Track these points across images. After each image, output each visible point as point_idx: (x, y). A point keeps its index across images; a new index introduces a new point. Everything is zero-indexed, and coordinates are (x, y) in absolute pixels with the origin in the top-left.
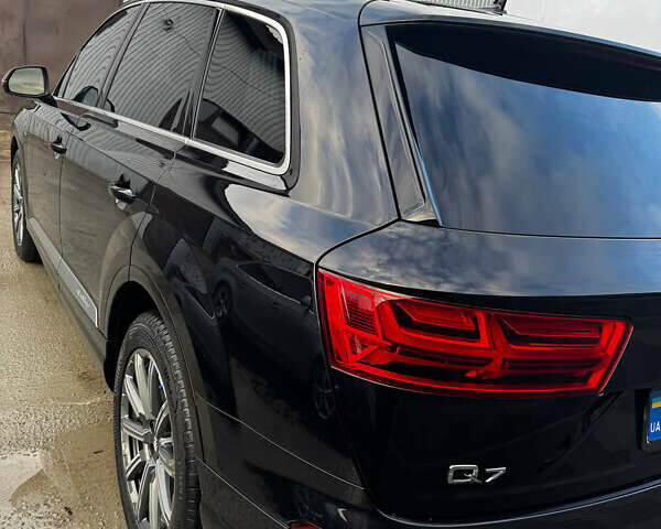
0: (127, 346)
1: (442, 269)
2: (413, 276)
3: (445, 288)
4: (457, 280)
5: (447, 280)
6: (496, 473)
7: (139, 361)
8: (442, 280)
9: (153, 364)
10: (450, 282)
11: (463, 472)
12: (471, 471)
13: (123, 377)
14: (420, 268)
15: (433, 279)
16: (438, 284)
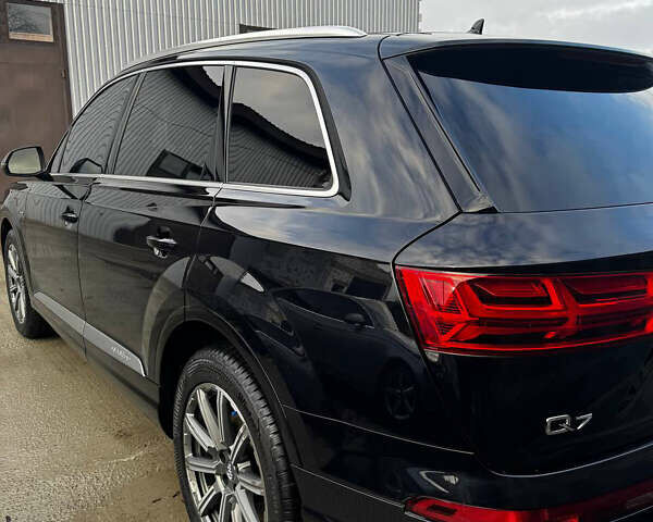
0: (185, 385)
1: (493, 250)
2: (472, 258)
3: (502, 263)
4: (509, 255)
5: (501, 258)
6: (585, 419)
7: (202, 396)
8: (495, 257)
9: (222, 393)
10: (504, 258)
11: (558, 423)
12: (563, 421)
13: (183, 416)
14: (476, 252)
15: (490, 258)
16: (495, 261)
